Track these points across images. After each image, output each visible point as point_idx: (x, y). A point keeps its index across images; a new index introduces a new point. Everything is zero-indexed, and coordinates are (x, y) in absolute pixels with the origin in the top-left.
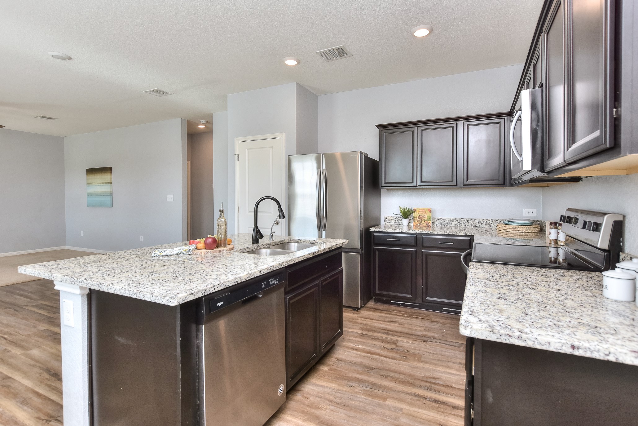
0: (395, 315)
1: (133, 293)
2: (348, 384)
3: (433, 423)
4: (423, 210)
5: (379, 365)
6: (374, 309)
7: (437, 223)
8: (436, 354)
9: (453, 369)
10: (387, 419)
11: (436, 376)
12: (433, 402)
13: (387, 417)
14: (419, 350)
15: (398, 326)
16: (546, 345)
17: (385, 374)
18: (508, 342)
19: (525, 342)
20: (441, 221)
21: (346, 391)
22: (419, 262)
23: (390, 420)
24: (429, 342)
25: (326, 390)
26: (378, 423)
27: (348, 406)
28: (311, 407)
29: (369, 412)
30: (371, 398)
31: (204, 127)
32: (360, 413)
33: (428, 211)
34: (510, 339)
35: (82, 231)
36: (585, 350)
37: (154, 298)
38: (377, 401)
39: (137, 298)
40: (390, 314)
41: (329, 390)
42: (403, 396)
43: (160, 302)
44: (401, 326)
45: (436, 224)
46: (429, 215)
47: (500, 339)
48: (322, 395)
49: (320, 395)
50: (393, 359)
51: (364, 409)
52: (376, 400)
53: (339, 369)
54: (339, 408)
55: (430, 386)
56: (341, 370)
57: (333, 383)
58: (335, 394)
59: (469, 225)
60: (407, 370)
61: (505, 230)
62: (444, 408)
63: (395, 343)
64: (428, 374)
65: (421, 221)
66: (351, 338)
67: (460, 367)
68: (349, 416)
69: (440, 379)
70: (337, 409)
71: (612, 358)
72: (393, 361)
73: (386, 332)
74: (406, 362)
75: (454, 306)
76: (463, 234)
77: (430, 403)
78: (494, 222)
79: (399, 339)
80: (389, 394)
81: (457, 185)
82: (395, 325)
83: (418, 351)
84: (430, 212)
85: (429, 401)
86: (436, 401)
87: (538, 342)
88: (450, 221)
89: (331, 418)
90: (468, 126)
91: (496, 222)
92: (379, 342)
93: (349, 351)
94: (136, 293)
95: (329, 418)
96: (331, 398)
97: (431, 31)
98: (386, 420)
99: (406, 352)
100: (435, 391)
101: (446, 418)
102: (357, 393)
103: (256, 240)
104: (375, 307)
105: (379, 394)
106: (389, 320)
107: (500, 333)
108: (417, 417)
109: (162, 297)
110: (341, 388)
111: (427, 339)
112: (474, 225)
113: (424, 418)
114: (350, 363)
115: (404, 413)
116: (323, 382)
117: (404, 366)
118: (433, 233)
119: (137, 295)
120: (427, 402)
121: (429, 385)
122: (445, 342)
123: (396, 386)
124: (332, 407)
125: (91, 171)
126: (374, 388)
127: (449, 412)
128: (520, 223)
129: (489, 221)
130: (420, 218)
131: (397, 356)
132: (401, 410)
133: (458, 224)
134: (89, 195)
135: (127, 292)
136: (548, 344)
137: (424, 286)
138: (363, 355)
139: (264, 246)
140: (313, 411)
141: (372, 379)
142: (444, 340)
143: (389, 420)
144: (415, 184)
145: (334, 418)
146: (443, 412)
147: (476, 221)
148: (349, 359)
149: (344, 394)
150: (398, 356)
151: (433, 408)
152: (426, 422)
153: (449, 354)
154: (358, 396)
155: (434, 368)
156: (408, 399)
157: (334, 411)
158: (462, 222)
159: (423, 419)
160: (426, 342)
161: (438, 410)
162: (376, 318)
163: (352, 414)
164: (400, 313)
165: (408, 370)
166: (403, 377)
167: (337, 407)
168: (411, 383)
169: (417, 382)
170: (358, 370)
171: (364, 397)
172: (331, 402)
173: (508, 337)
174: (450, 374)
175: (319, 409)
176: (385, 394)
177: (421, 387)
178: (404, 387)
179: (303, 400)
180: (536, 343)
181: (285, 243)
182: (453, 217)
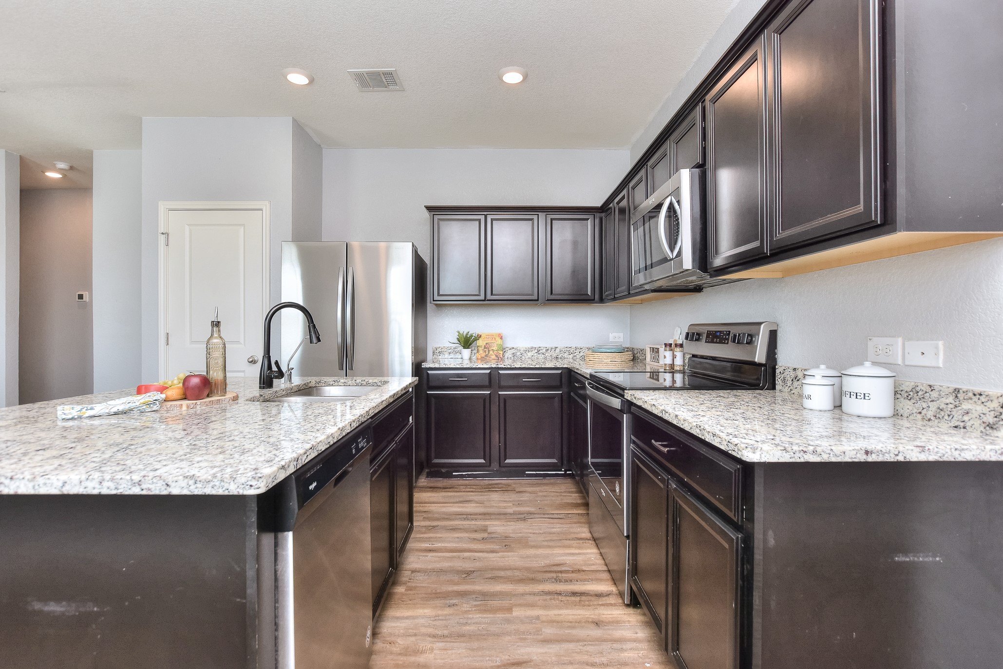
0: (464, 491)
1: (129, 484)
2: (447, 604)
3: (585, 622)
4: (492, 336)
5: (478, 564)
6: (431, 488)
7: (509, 354)
8: (544, 533)
9: (573, 547)
10: (527, 637)
11: (558, 562)
12: (571, 596)
13: (524, 633)
14: (521, 533)
15: (477, 507)
16: (841, 455)
17: (493, 575)
18: (802, 460)
19: (820, 456)
20: (513, 351)
21: (450, 615)
22: (495, 409)
23: (531, 637)
24: (529, 520)
25: (417, 621)
26: (518, 646)
27: (463, 636)
28: (406, 655)
29: (498, 635)
30: (490, 614)
31: (61, 176)
32: (485, 639)
33: (499, 337)
34: (805, 456)
36: (878, 454)
37: (199, 485)
38: (500, 616)
39: (144, 493)
40: (457, 492)
41: (422, 621)
42: (531, 599)
43: (220, 492)
44: (482, 505)
45: (507, 355)
46: (499, 343)
47: (794, 457)
48: (414, 631)
49: (412, 631)
50: (492, 552)
51: (489, 632)
52: (498, 616)
53: (421, 585)
54: (451, 642)
55: (557, 577)
56: (426, 585)
57: (424, 608)
58: (434, 623)
59: (549, 355)
60: (518, 563)
61: (597, 360)
62: (588, 600)
63: (484, 530)
64: (548, 562)
65: (489, 351)
66: (418, 536)
67: (579, 543)
68: (473, 650)
69: (564, 564)
70: (448, 645)
71: (900, 458)
72: (494, 554)
73: (465, 516)
74: (512, 552)
75: (534, 467)
76: (553, 367)
77: (568, 598)
78: (578, 350)
79: (487, 523)
80: (511, 602)
81: (538, 300)
82: (472, 505)
83: (520, 535)
84: (501, 338)
85: (566, 596)
86: (574, 594)
87: (834, 453)
88: (525, 351)
89: (446, 660)
90: (552, 220)
91: (581, 350)
92: (461, 532)
93: (424, 554)
94: (139, 483)
95: (443, 661)
96: (430, 631)
97: (525, 77)
98: (525, 639)
99: (505, 539)
100: (566, 581)
101: (597, 612)
102: (466, 612)
103: (266, 382)
104: (432, 485)
105: (498, 605)
106: (461, 499)
107: (794, 451)
108: (562, 622)
109: (225, 480)
110: (440, 612)
111: (522, 516)
112: (555, 355)
113: (571, 620)
114: (434, 571)
115: (543, 622)
116: (406, 611)
117: (512, 558)
118: (514, 367)
119: (144, 486)
120: (564, 598)
121: (555, 575)
122: (546, 516)
123: (514, 588)
124: (441, 645)
126: (486, 599)
127: (595, 603)
128: (613, 351)
129: (572, 350)
130: (487, 347)
131: (496, 547)
132: (538, 618)
133: (536, 354)
135: (105, 484)
136: (842, 454)
137: (502, 445)
138: (447, 556)
139: (284, 393)
140: (412, 659)
141: (477, 588)
142: (544, 514)
143: (529, 636)
144: (482, 297)
145: (452, 660)
146: (589, 606)
147: (558, 350)
148: (430, 567)
149: (449, 619)
150: (498, 547)
151: (575, 604)
152: (577, 624)
153: (558, 530)
154: (470, 616)
155: (550, 552)
156: (539, 600)
157: (446, 649)
158: (540, 352)
159: (571, 622)
160: (524, 520)
161: (580, 604)
162: (441, 501)
163: (475, 645)
164: (471, 488)
165: (520, 563)
166: (517, 573)
167: (447, 642)
168: (533, 579)
169: (540, 576)
170: (451, 580)
171: (480, 615)
172: (434, 636)
173: (802, 453)
174: (573, 554)
175: (421, 653)
176: (506, 603)
177: (547, 580)
178: (526, 586)
179: (388, 647)
180: (831, 455)
181: (310, 387)
182: (528, 345)
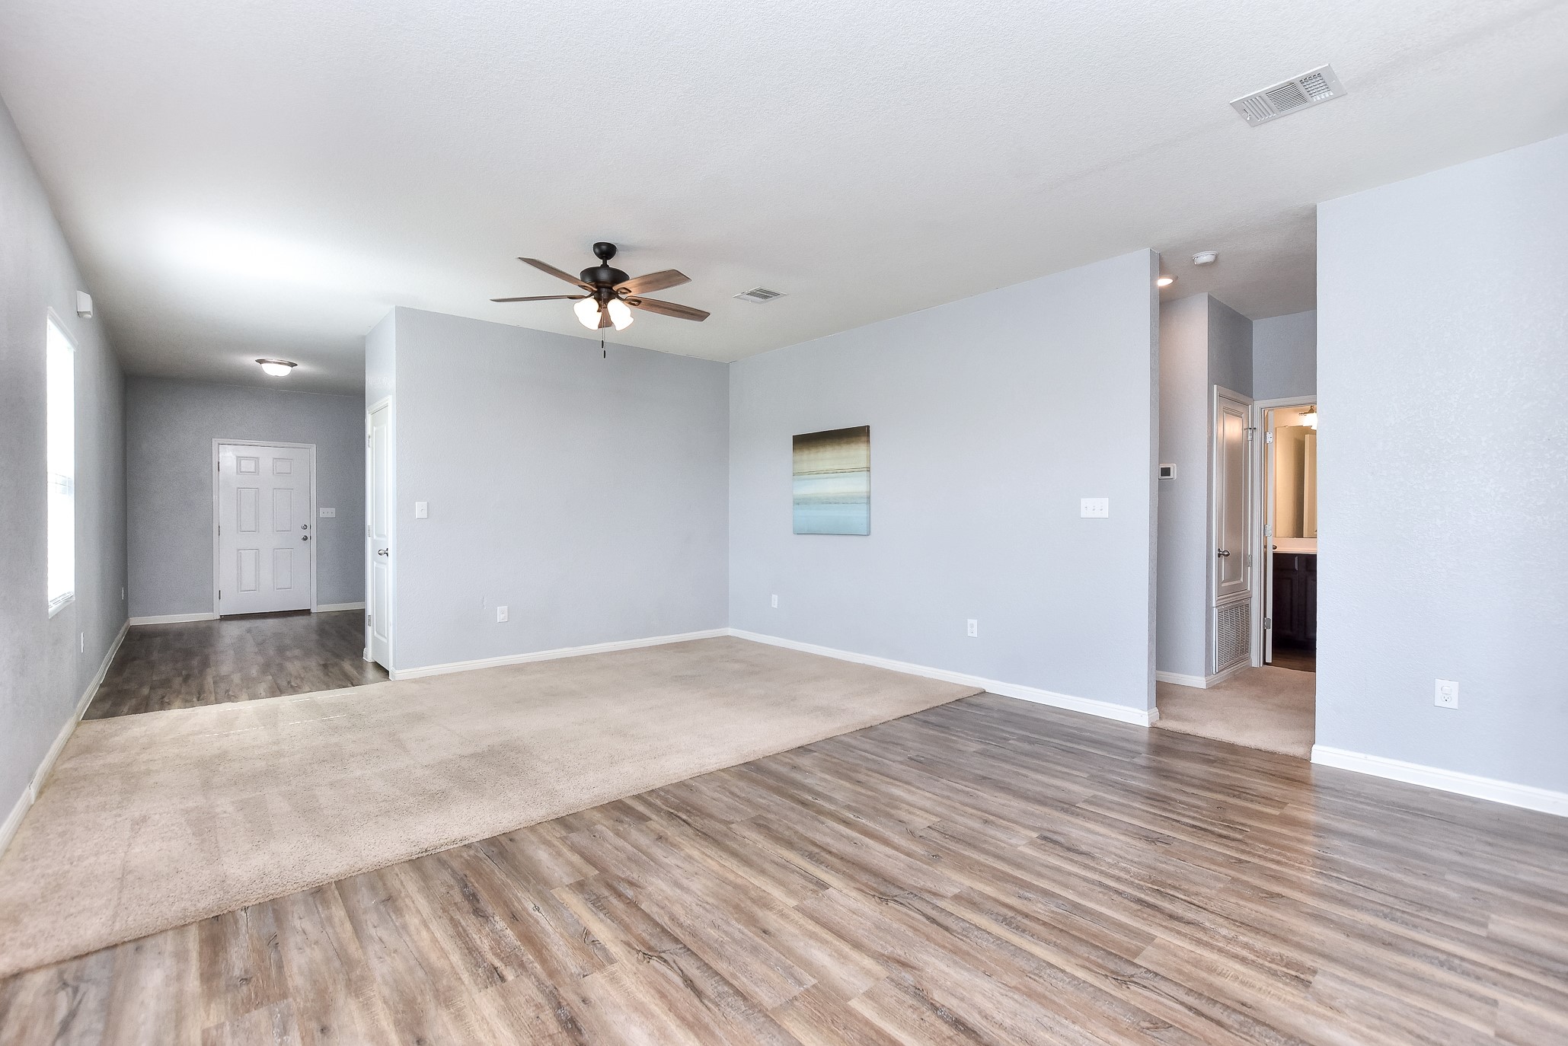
31: (1171, 282)
35: (773, 596)
125: (803, 442)
134: (799, 502)
